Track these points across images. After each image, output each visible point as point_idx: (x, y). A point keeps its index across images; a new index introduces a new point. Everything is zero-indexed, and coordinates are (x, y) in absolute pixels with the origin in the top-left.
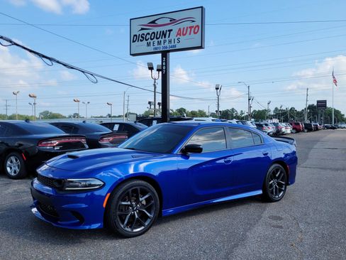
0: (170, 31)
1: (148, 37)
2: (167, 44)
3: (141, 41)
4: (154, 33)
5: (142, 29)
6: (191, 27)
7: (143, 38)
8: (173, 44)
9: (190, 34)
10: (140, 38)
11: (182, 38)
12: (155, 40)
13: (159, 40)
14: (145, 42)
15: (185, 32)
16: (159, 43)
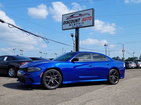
0: (79, 19)
1: (70, 22)
2: (78, 25)
3: (67, 24)
4: (72, 20)
5: (67, 19)
6: (88, 17)
7: (68, 22)
8: (80, 25)
9: (88, 20)
10: (67, 23)
11: (84, 22)
12: (73, 23)
13: (75, 23)
14: (68, 24)
15: (85, 20)
16: (75, 24)
